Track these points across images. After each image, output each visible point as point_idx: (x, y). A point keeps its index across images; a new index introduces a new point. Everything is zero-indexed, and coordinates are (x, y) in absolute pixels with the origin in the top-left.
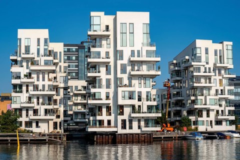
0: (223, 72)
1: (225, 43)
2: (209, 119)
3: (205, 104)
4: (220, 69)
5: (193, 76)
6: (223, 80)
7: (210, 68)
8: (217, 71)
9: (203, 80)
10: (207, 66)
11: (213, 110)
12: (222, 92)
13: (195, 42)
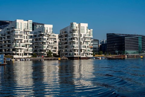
0: (28, 33)
1: (29, 21)
2: (21, 53)
3: (20, 46)
4: (26, 32)
5: (15, 35)
6: (28, 36)
7: (22, 31)
8: (25, 33)
9: (19, 37)
10: (21, 31)
11: (23, 49)
12: (27, 42)
13: (16, 21)
